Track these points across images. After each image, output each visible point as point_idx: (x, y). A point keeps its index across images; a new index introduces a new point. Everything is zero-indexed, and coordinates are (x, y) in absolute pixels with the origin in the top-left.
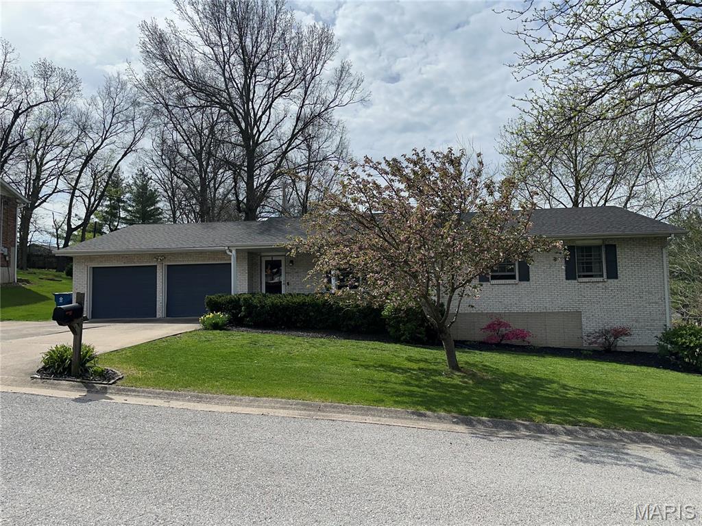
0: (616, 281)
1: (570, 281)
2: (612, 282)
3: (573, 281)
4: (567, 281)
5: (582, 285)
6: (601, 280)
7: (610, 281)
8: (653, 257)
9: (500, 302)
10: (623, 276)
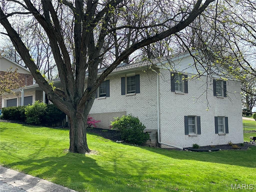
0: (139, 94)
1: (123, 96)
5: (127, 97)
6: (133, 94)
7: (137, 94)
8: (154, 80)
9: (101, 108)
10: (142, 91)
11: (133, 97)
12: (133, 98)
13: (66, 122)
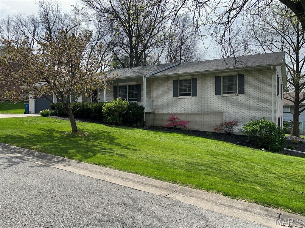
0: (243, 95)
1: (217, 96)
2: (241, 96)
3: (219, 96)
4: (216, 96)
5: (224, 98)
6: (235, 95)
7: (240, 95)
8: (266, 81)
9: (183, 107)
10: (247, 92)
11: (234, 97)
12: (233, 99)
13: (144, 122)
